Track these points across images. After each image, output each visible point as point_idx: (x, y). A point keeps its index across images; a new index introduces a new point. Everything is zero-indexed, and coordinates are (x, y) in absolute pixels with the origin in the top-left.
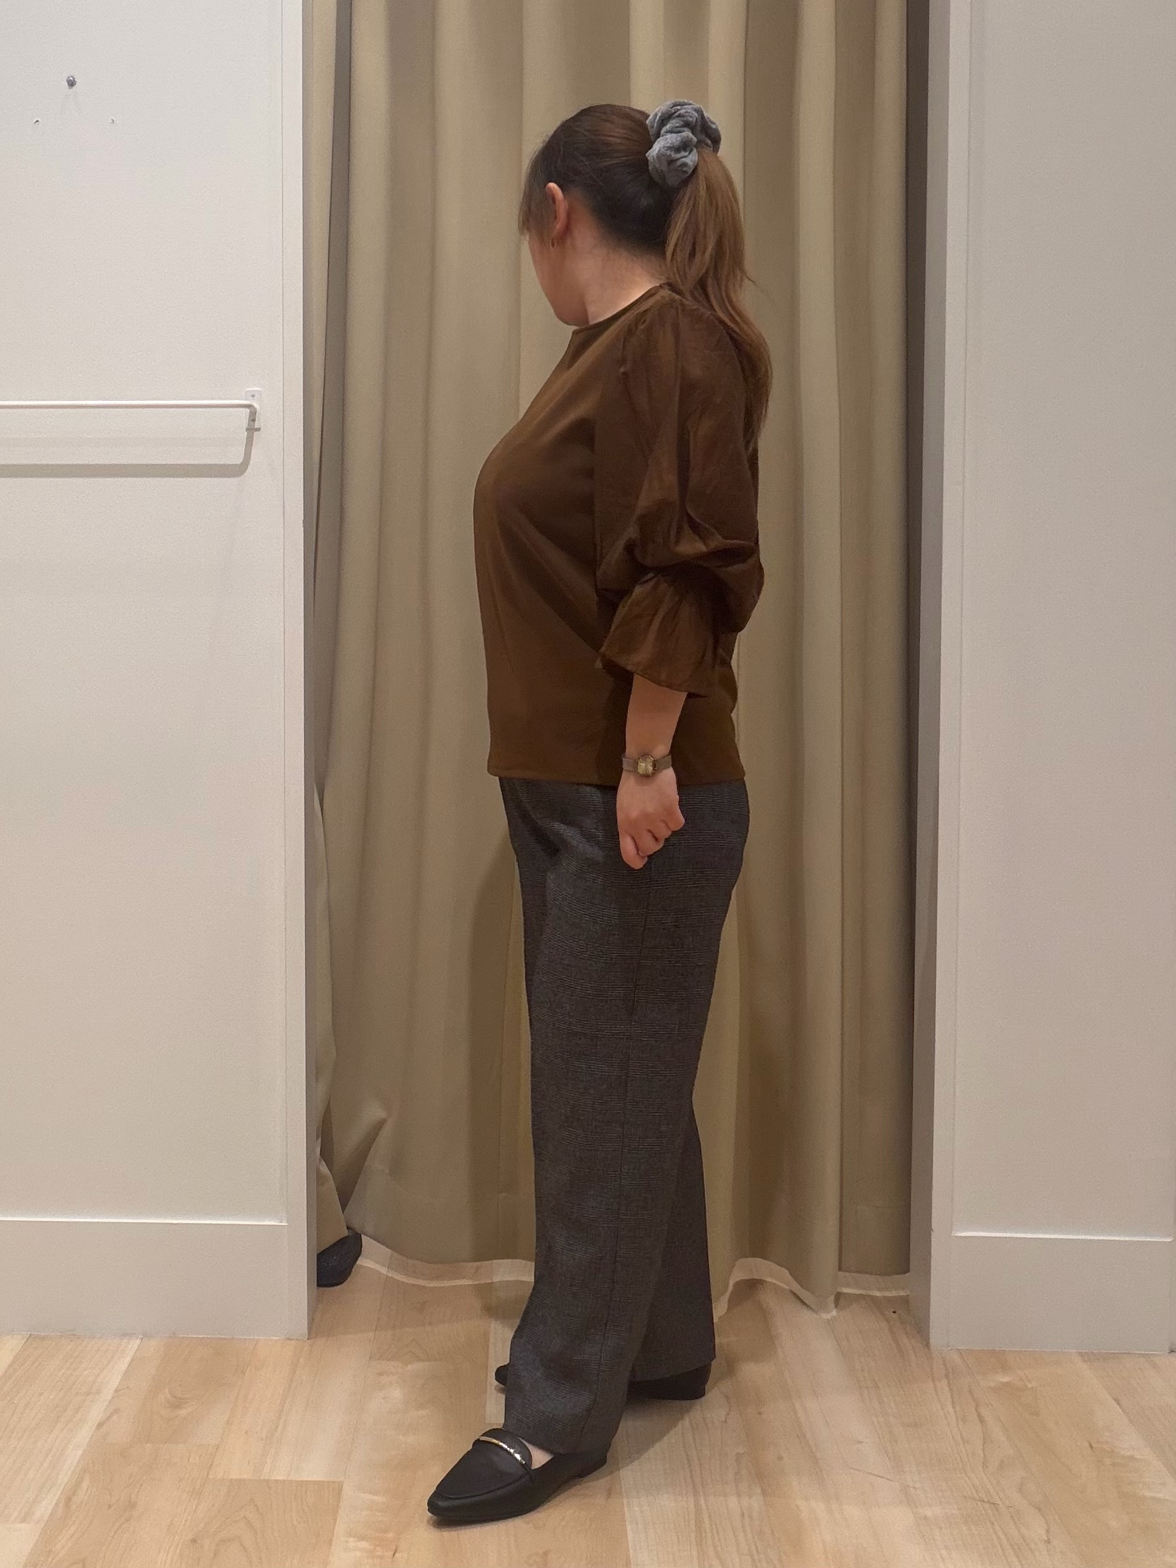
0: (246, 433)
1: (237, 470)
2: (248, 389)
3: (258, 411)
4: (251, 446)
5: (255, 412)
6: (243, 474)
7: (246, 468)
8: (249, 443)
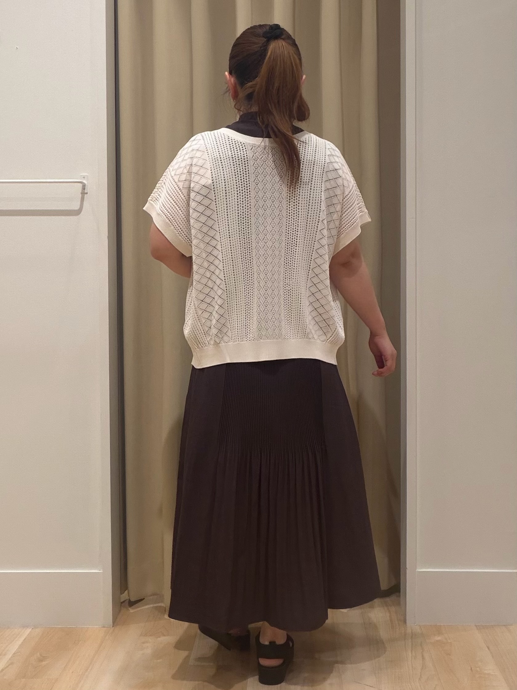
0: (81, 195)
1: (77, 212)
2: (81, 174)
3: (86, 185)
4: (83, 202)
5: (85, 185)
6: (79, 214)
7: (81, 211)
8: (82, 199)
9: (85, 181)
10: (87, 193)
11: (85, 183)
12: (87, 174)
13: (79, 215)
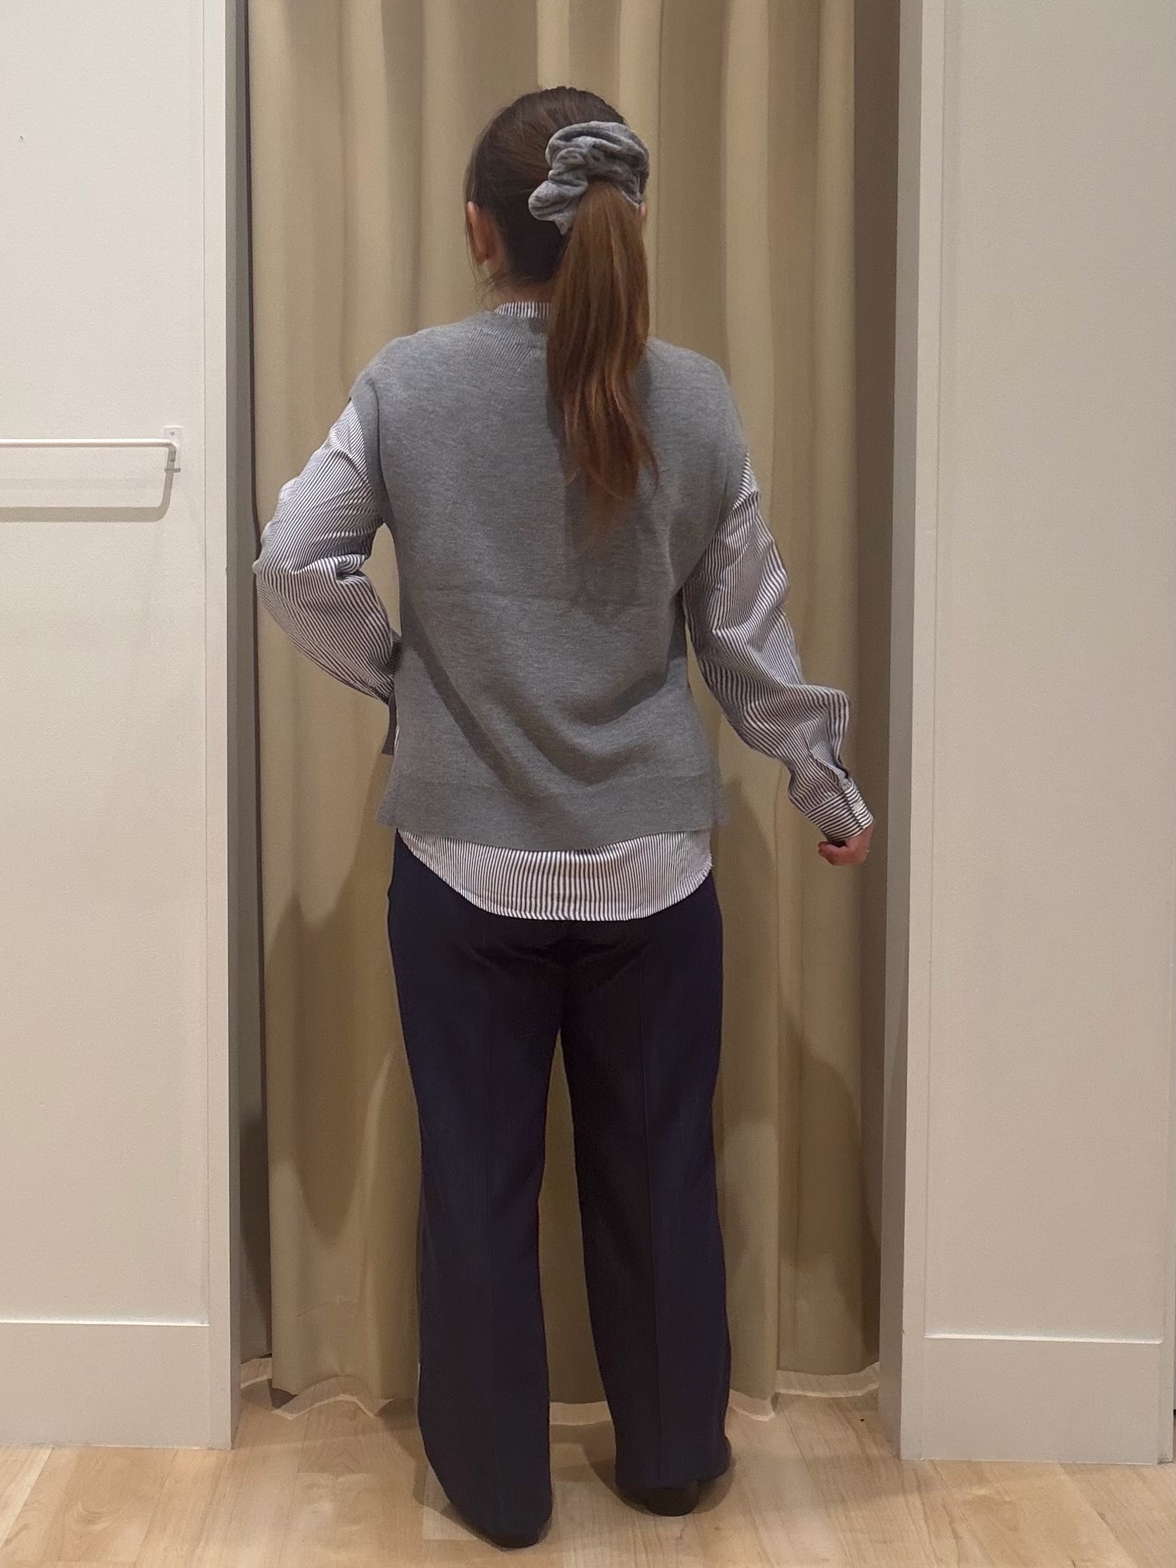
0: (165, 474)
1: (157, 513)
2: (166, 427)
3: (177, 449)
4: (171, 488)
5: (175, 452)
6: (162, 518)
7: (166, 510)
8: (168, 485)
9: (175, 444)
10: (179, 470)
11: (175, 447)
12: (178, 426)
13: (161, 520)
